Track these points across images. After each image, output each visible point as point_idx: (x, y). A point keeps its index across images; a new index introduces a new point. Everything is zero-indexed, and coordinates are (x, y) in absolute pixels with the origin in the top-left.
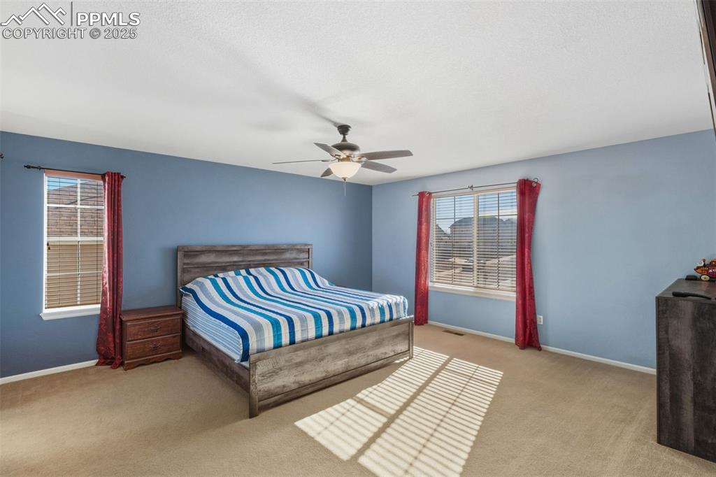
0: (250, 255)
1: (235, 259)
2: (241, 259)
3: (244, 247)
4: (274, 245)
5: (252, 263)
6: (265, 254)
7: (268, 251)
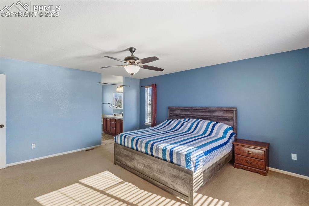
0: (194, 112)
1: (188, 113)
2: (190, 114)
3: (192, 108)
4: (207, 108)
5: (195, 116)
6: (202, 112)
7: (204, 111)
